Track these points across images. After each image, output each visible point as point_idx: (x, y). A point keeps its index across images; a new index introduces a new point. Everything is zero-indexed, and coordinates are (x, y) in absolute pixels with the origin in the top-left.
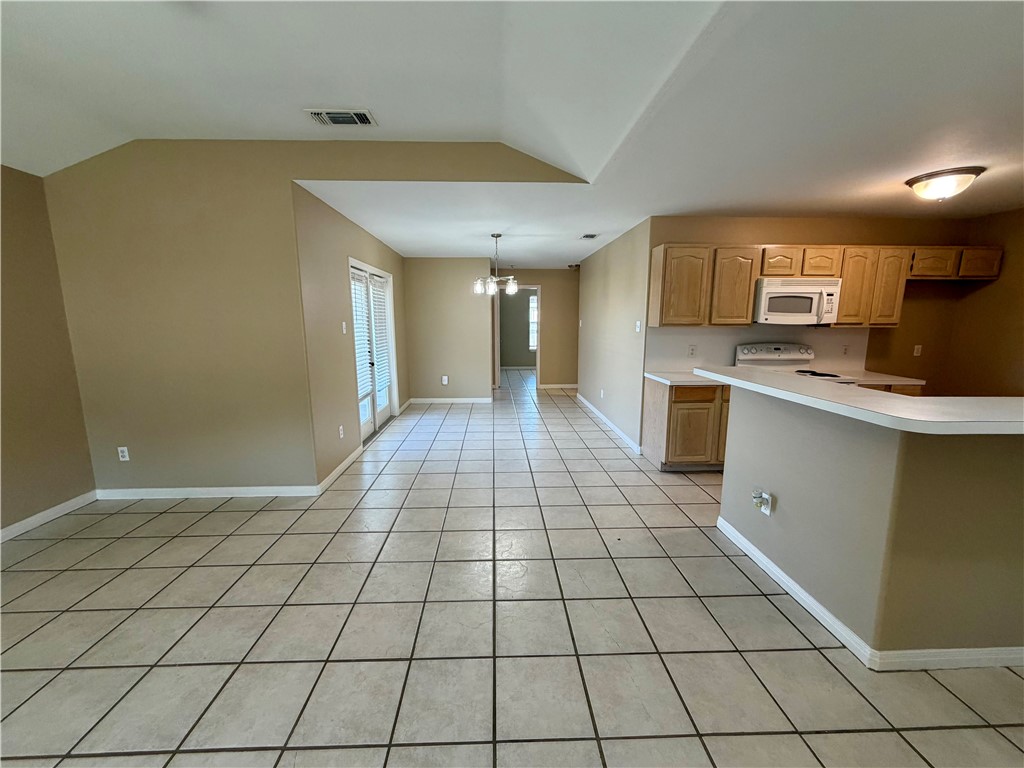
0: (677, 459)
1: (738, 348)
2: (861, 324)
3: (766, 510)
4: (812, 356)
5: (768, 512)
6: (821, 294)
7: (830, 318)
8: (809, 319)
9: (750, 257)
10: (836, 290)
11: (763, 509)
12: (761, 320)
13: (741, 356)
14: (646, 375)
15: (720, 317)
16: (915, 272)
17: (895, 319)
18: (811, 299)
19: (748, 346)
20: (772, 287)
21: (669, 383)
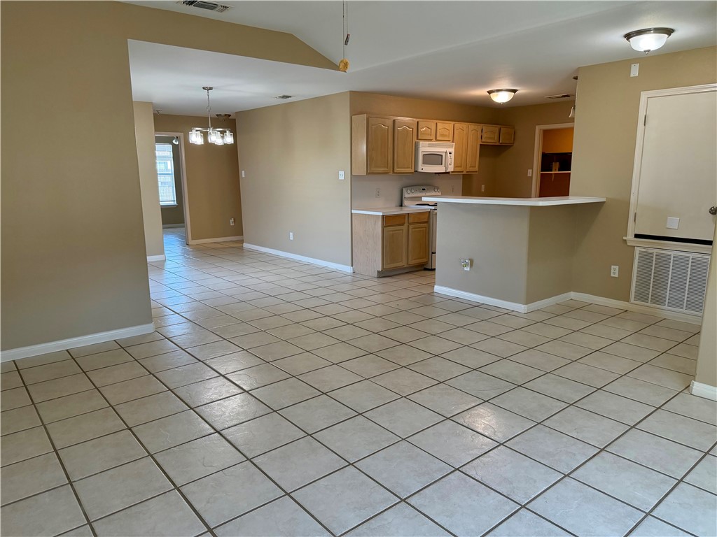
0: (388, 267)
1: (404, 190)
2: (462, 172)
3: (467, 269)
4: (440, 194)
5: (468, 269)
6: (446, 152)
7: (451, 169)
8: (440, 169)
9: (412, 127)
10: (452, 150)
11: (465, 269)
12: (420, 170)
13: (406, 195)
14: (353, 211)
15: (398, 168)
16: (483, 140)
17: (476, 169)
18: (442, 156)
19: (410, 188)
20: (425, 148)
21: (381, 214)
